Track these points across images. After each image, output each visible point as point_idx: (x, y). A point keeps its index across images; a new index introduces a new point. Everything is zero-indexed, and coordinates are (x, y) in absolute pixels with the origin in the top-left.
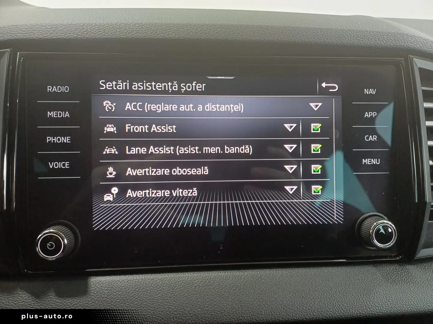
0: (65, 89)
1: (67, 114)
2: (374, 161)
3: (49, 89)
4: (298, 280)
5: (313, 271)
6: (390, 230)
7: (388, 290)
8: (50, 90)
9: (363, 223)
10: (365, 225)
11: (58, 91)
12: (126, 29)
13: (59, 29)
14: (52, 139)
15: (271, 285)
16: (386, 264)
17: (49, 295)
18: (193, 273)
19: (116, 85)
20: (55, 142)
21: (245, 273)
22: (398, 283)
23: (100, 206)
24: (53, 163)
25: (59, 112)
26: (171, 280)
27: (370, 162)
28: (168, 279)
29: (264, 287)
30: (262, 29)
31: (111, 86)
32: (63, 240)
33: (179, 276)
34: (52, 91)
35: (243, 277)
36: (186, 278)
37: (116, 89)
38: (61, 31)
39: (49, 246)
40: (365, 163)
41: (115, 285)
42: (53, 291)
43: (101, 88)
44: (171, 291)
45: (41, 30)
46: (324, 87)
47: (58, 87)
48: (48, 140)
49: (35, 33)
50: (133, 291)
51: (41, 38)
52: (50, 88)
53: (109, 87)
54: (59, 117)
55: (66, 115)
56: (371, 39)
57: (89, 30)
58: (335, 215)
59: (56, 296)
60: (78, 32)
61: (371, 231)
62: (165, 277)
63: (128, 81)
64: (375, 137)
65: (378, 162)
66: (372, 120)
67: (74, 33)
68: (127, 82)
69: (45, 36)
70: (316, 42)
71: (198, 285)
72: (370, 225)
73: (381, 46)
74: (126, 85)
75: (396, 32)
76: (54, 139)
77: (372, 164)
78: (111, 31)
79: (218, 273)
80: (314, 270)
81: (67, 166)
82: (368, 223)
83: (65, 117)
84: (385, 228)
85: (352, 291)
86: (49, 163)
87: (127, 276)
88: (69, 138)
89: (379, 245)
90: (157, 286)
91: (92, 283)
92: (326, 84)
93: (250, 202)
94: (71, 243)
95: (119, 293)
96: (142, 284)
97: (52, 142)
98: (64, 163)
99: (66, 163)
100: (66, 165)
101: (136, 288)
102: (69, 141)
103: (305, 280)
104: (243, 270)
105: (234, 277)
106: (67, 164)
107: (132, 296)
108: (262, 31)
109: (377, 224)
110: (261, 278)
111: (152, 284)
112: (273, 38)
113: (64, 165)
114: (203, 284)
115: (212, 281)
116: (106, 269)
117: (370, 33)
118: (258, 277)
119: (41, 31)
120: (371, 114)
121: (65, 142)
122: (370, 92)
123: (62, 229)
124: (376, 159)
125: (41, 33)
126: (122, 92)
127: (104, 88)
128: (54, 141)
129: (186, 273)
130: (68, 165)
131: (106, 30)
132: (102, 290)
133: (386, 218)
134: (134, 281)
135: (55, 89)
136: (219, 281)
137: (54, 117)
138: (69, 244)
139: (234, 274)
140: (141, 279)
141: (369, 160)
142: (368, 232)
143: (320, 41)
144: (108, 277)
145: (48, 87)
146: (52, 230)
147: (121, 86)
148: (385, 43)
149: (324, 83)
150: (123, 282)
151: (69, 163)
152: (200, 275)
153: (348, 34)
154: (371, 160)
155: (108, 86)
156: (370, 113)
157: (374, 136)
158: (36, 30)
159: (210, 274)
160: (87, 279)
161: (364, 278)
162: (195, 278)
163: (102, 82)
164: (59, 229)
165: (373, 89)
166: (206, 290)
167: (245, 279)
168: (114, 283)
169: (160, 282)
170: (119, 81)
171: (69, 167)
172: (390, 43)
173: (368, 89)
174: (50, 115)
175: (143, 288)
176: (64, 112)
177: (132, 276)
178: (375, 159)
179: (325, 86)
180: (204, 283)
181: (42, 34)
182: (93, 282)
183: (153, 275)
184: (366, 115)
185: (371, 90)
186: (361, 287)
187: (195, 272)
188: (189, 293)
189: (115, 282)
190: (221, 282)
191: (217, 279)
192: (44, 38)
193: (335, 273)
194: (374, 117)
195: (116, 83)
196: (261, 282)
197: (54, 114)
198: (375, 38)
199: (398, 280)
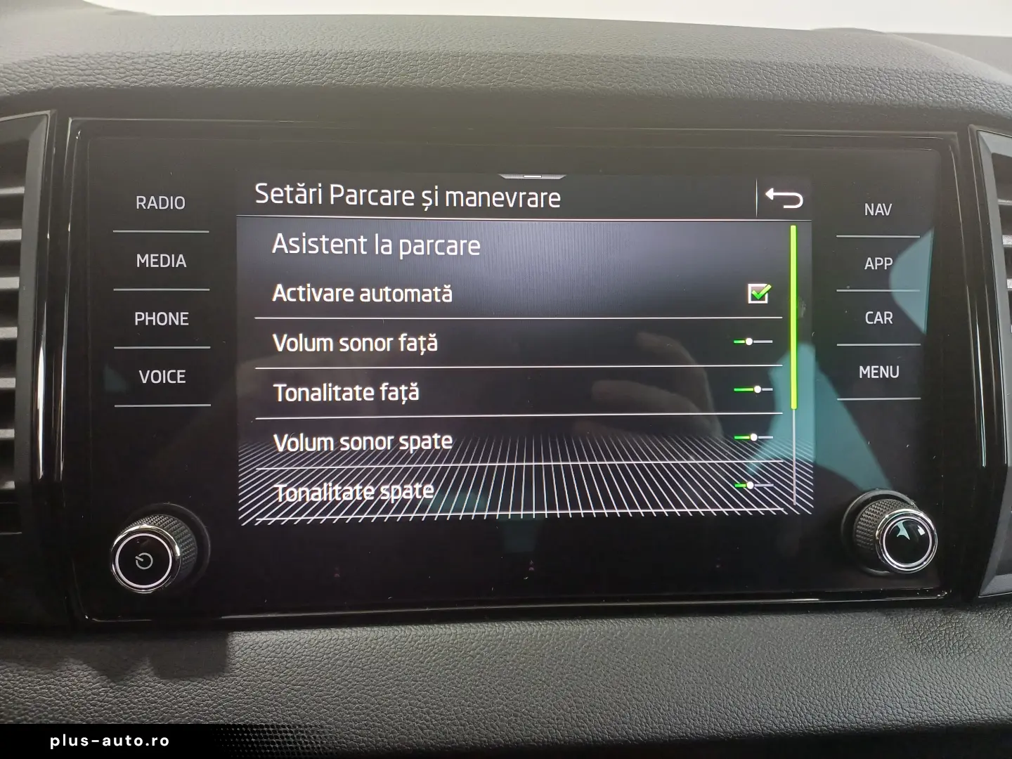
0: (175, 203)
1: (181, 261)
2: (886, 372)
3: (141, 202)
4: (707, 645)
5: (743, 625)
6: (921, 532)
7: (916, 669)
8: (142, 204)
9: (860, 515)
10: (864, 520)
11: (160, 208)
12: (316, 65)
13: (162, 64)
14: (146, 317)
15: (646, 655)
16: (912, 609)
17: (140, 674)
18: (467, 625)
19: (293, 194)
20: (154, 324)
21: (587, 626)
22: (940, 653)
23: (254, 470)
24: (148, 372)
25: (162, 255)
26: (416, 641)
27: (875, 374)
28: (409, 640)
29: (630, 659)
30: (627, 65)
31: (282, 195)
32: (172, 549)
33: (436, 632)
34: (147, 207)
35: (580, 637)
36: (451, 638)
37: (292, 202)
38: (168, 70)
39: (139, 561)
40: (865, 376)
41: (289, 651)
42: (148, 664)
43: (258, 201)
44: (417, 667)
45: (121, 68)
46: (772, 198)
47: (161, 197)
48: (137, 320)
49: (109, 74)
50: (330, 665)
51: (123, 86)
52: (141, 200)
53: (276, 198)
54: (162, 266)
55: (178, 263)
56: (881, 88)
57: (232, 67)
58: (795, 495)
59: (156, 674)
60: (207, 71)
61: (877, 532)
62: (403, 633)
63: (320, 185)
64: (888, 315)
65: (894, 374)
66: (882, 276)
67: (199, 74)
68: (318, 188)
69: (131, 81)
70: (753, 94)
71: (478, 654)
72: (875, 519)
73: (904, 103)
74: (316, 194)
75: (940, 72)
76: (152, 316)
77: (881, 377)
78: (283, 71)
79: (524, 626)
80: (743, 623)
81: (181, 379)
82: (870, 515)
83: (177, 266)
84: (911, 525)
85: (833, 670)
86: (140, 371)
87: (316, 632)
88: (184, 316)
89: (896, 564)
90: (384, 655)
91: (238, 647)
92: (775, 191)
93: (598, 463)
94: (188, 554)
95: (299, 670)
96: (349, 650)
97: (147, 324)
98: (174, 371)
99: (179, 371)
100: (179, 376)
101: (337, 660)
102: (184, 321)
103: (724, 644)
104: (580, 619)
105: (562, 636)
106: (181, 374)
107: (327, 678)
108: (628, 71)
109: (891, 516)
110: (622, 638)
111: (374, 649)
112: (653, 86)
113: (174, 376)
114: (489, 652)
115: (510, 643)
116: (269, 616)
117: (878, 72)
118: (616, 637)
119: (122, 70)
120: (879, 261)
121: (177, 323)
122: (877, 211)
123: (168, 524)
124: (891, 367)
125: (123, 75)
126: (306, 209)
127: (266, 201)
128: (151, 321)
129: (452, 625)
130: (183, 376)
131: (271, 68)
132: (259, 662)
133: (912, 503)
134: (332, 642)
135: (152, 203)
136: (526, 645)
137: (152, 266)
138: (184, 557)
139: (559, 629)
140: (349, 639)
141: (875, 369)
142: (871, 534)
143: (762, 92)
144: (274, 632)
145: (138, 197)
146: (145, 526)
147: (305, 195)
148: (913, 97)
149: (772, 190)
150: (306, 645)
151: (184, 371)
152: (484, 630)
153: (828, 75)
154: (879, 369)
155: (274, 196)
156: (876, 259)
157: (886, 313)
158: (112, 67)
159: (506, 629)
160: (226, 637)
161: (861, 641)
162: (470, 636)
163: (261, 188)
164: (161, 523)
165: (884, 205)
166: (497, 665)
167: (586, 641)
168: (287, 648)
169: (393, 646)
170: (299, 184)
171: (184, 382)
172: (926, 98)
173: (873, 205)
174: (143, 261)
175: (353, 660)
176: (173, 256)
177: (327, 631)
178: (887, 367)
179: (775, 196)
180: (493, 649)
181: (126, 77)
182: (238, 645)
183: (376, 629)
184: (869, 264)
185: (879, 205)
186: (854, 661)
187: (471, 624)
188: (458, 672)
189: (289, 644)
190: (531, 646)
191: (522, 640)
192: (128, 86)
193: (793, 629)
194: (886, 268)
195: (292, 189)
196: (623, 649)
197: (152, 260)
198: (890, 84)
199: (938, 647)
